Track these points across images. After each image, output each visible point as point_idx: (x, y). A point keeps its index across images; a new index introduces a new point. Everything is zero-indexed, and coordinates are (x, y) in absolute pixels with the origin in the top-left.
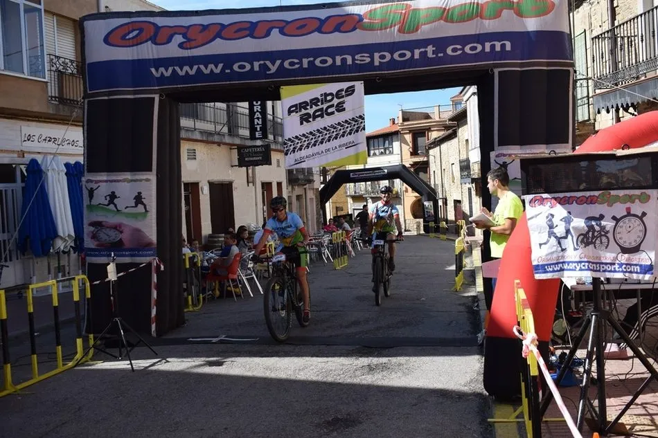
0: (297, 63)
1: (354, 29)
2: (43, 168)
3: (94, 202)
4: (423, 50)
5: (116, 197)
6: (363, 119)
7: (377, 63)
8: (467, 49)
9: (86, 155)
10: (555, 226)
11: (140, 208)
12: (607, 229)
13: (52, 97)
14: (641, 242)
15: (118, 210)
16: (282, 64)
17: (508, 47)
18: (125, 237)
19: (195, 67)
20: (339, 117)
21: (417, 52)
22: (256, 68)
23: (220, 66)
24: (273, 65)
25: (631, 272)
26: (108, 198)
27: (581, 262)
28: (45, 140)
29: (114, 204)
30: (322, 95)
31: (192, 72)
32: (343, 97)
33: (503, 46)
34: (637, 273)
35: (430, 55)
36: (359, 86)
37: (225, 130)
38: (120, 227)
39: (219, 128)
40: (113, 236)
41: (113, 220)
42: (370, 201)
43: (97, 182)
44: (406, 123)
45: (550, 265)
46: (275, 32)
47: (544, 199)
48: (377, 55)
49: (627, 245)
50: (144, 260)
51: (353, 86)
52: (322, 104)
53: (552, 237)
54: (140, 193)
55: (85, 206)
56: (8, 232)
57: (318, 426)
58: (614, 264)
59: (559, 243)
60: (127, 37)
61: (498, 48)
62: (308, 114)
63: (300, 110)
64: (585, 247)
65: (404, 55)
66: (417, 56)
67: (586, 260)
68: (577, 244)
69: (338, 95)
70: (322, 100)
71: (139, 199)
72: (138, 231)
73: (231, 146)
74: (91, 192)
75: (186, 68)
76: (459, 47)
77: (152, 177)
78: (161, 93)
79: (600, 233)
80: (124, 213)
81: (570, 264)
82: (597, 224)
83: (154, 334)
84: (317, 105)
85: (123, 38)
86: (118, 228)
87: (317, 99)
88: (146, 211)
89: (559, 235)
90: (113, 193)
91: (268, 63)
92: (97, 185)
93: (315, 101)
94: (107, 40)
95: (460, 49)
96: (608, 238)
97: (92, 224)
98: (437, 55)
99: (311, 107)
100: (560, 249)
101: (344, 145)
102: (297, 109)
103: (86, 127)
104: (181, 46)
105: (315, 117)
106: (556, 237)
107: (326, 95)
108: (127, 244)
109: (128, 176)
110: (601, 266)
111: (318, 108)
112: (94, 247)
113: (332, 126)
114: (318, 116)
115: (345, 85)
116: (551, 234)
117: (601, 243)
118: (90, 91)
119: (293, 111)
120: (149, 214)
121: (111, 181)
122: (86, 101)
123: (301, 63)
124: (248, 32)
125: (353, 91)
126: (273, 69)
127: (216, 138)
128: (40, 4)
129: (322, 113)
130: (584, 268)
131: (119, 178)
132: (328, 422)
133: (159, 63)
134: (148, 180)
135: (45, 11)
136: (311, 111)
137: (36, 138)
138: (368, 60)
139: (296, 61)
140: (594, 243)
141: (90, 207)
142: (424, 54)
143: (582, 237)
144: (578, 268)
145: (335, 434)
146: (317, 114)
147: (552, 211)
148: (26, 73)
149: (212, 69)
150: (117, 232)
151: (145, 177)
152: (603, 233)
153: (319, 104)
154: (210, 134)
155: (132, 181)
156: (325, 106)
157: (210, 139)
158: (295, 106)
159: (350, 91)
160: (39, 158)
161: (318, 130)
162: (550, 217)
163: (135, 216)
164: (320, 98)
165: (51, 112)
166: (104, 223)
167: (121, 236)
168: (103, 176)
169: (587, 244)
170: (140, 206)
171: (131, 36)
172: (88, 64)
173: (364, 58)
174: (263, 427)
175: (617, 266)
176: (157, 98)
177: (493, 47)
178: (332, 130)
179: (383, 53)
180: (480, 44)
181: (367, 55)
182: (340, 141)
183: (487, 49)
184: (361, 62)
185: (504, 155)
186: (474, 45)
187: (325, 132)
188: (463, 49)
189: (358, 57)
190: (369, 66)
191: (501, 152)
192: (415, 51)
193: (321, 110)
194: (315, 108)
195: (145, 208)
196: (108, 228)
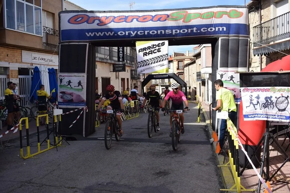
0: (143, 33)
1: (166, 20)
2: (40, 70)
3: (62, 84)
4: (192, 29)
5: (71, 82)
6: (168, 55)
7: (174, 34)
8: (209, 29)
9: (59, 66)
10: (253, 100)
11: (80, 87)
12: (273, 102)
13: (44, 43)
14: (286, 107)
15: (71, 88)
16: (137, 33)
17: (225, 29)
18: (74, 98)
19: (103, 33)
20: (158, 54)
21: (190, 30)
22: (127, 34)
23: (113, 33)
24: (134, 33)
25: (282, 119)
26: (68, 83)
27: (263, 114)
28: (41, 59)
29: (70, 85)
30: (152, 45)
31: (102, 35)
32: (160, 46)
33: (223, 29)
34: (284, 119)
35: (195, 31)
36: (167, 42)
37: (108, 57)
38: (72, 94)
39: (106, 56)
40: (69, 97)
42: (160, 86)
43: (64, 76)
44: (175, 57)
45: (250, 115)
46: (135, 20)
47: (248, 89)
48: (174, 31)
49: (281, 108)
50: (80, 107)
51: (164, 42)
52: (152, 49)
53: (251, 104)
54: (80, 81)
55: (58, 85)
56: (26, 94)
57: (154, 174)
58: (275, 115)
59: (254, 107)
60: (77, 20)
61: (221, 30)
62: (146, 53)
63: (143, 51)
64: (265, 108)
65: (183, 31)
66: (189, 31)
67: (265, 114)
68: (261, 107)
69: (158, 45)
70: (152, 47)
71: (80, 83)
72: (79, 96)
73: (110, 64)
74: (61, 80)
75: (100, 33)
76: (206, 29)
77: (85, 75)
78: (90, 42)
79: (271, 103)
80: (74, 89)
81: (258, 115)
82: (269, 100)
83: (84, 136)
84: (150, 49)
85: (75, 21)
86: (71, 94)
87: (150, 47)
88: (82, 88)
89: (254, 104)
90: (70, 81)
91: (132, 32)
92: (64, 78)
93: (149, 48)
94: (69, 21)
96: (273, 105)
97: (61, 93)
98: (197, 31)
99: (148, 50)
100: (254, 109)
101: (160, 65)
102: (142, 50)
103: (60, 55)
104: (98, 24)
105: (149, 54)
106: (253, 104)
107: (154, 45)
108: (74, 101)
109: (76, 74)
110: (271, 116)
111: (150, 50)
112: (62, 101)
113: (156, 58)
115: (161, 42)
116: (251, 103)
117: (271, 107)
118: (62, 41)
119: (141, 51)
121: (69, 76)
122: (60, 45)
123: (144, 33)
124: (124, 20)
125: (164, 44)
126: (134, 34)
127: (105, 61)
128: (41, 7)
129: (152, 52)
130: (263, 117)
131: (72, 75)
132: (157, 173)
133: (89, 31)
134: (83, 76)
135: (43, 10)
136: (147, 51)
137: (37, 58)
138: (170, 32)
139: (143, 32)
140: (268, 107)
141: (61, 86)
142: (192, 31)
143: (263, 104)
144: (261, 117)
145: (161, 178)
146: (150, 52)
147: (252, 94)
148: (35, 33)
149: (109, 34)
150: (71, 96)
151: (82, 75)
152: (272, 103)
153: (151, 49)
154: (103, 59)
155: (77, 76)
156: (153, 50)
157: (103, 61)
158: (142, 49)
159: (163, 44)
160: (38, 66)
161: (150, 59)
162: (251, 96)
163: (78, 90)
164: (151, 46)
165: (43, 48)
166: (66, 92)
167: (72, 97)
168: (66, 74)
169: (265, 107)
170: (80, 86)
171: (78, 20)
172: (62, 30)
173: (168, 32)
174: (132, 174)
175: (276, 116)
176: (88, 44)
177: (219, 29)
178: (156, 59)
179: (177, 30)
180: (214, 28)
181: (170, 30)
182: (159, 63)
183: (217, 30)
184: (168, 33)
185: (222, 71)
186: (211, 28)
187: (153, 60)
188: (207, 30)
189: (167, 31)
190: (171, 35)
191: (221, 70)
192: (189, 29)
193: (152, 51)
194: (149, 50)
195: (82, 87)
196: (67, 94)
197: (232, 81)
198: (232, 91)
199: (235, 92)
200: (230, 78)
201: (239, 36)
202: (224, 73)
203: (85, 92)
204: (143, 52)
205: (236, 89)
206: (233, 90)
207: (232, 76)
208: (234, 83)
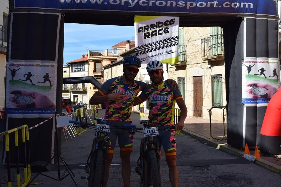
0: (146, 3)
4: (212, 3)
5: (31, 75)
6: (178, 38)
7: (188, 8)
8: (233, 5)
15: (33, 84)
17: (252, 6)
18: (37, 101)
20: (165, 36)
22: (123, 3)
24: (133, 3)
26: (26, 76)
29: (30, 80)
32: (168, 25)
33: (249, 5)
35: (215, 6)
36: (177, 19)
38: (34, 95)
40: (29, 100)
41: (29, 90)
43: (18, 65)
44: (91, 57)
48: (188, 3)
51: (174, 19)
52: (157, 28)
54: (47, 74)
61: (247, 6)
62: (149, 33)
63: (145, 31)
65: (201, 5)
66: (208, 6)
69: (166, 23)
70: (157, 26)
71: (47, 78)
72: (45, 97)
76: (229, 3)
77: (56, 64)
78: (63, 13)
80: (37, 86)
83: (53, 163)
84: (154, 28)
86: (32, 95)
87: (154, 25)
88: (51, 85)
90: (30, 73)
92: (18, 68)
93: (153, 26)
95: (229, 5)
97: (13, 93)
98: (218, 7)
99: (151, 29)
101: (167, 52)
102: (143, 29)
105: (152, 35)
107: (159, 23)
109: (40, 63)
113: (161, 41)
114: (154, 35)
115: (169, 18)
118: (16, 7)
119: (141, 31)
120: (52, 87)
121: (28, 66)
122: (12, 14)
125: (174, 22)
134: (52, 66)
136: (150, 32)
138: (184, 5)
141: (12, 82)
142: (212, 5)
146: (154, 33)
150: (32, 98)
151: (51, 64)
153: (155, 28)
155: (42, 66)
156: (158, 29)
159: (172, 22)
161: (153, 43)
163: (44, 88)
164: (156, 24)
166: (22, 92)
167: (34, 100)
168: (22, 62)
170: (47, 82)
173: (181, 4)
176: (60, 15)
177: (244, 5)
178: (161, 43)
179: (192, 2)
180: (238, 3)
181: (184, 2)
182: (165, 50)
183: (242, 6)
184: (180, 6)
185: (250, 62)
186: (236, 3)
187: (157, 44)
188: (230, 5)
189: (179, 3)
190: (184, 9)
191: (248, 60)
192: (208, 3)
193: (156, 31)
194: (153, 30)
195: (50, 83)
196: (25, 95)
197: (262, 76)
198: (263, 88)
199: (267, 89)
200: (260, 71)
201: (268, 17)
202: (251, 64)
203: (55, 92)
204: (144, 33)
205: (268, 87)
206: (265, 87)
207: (262, 68)
208: (266, 78)
